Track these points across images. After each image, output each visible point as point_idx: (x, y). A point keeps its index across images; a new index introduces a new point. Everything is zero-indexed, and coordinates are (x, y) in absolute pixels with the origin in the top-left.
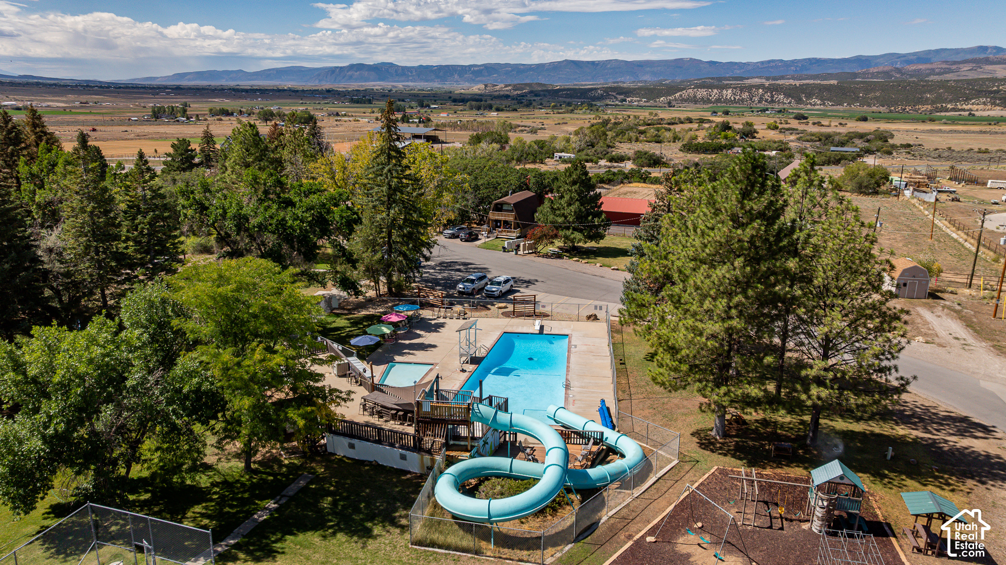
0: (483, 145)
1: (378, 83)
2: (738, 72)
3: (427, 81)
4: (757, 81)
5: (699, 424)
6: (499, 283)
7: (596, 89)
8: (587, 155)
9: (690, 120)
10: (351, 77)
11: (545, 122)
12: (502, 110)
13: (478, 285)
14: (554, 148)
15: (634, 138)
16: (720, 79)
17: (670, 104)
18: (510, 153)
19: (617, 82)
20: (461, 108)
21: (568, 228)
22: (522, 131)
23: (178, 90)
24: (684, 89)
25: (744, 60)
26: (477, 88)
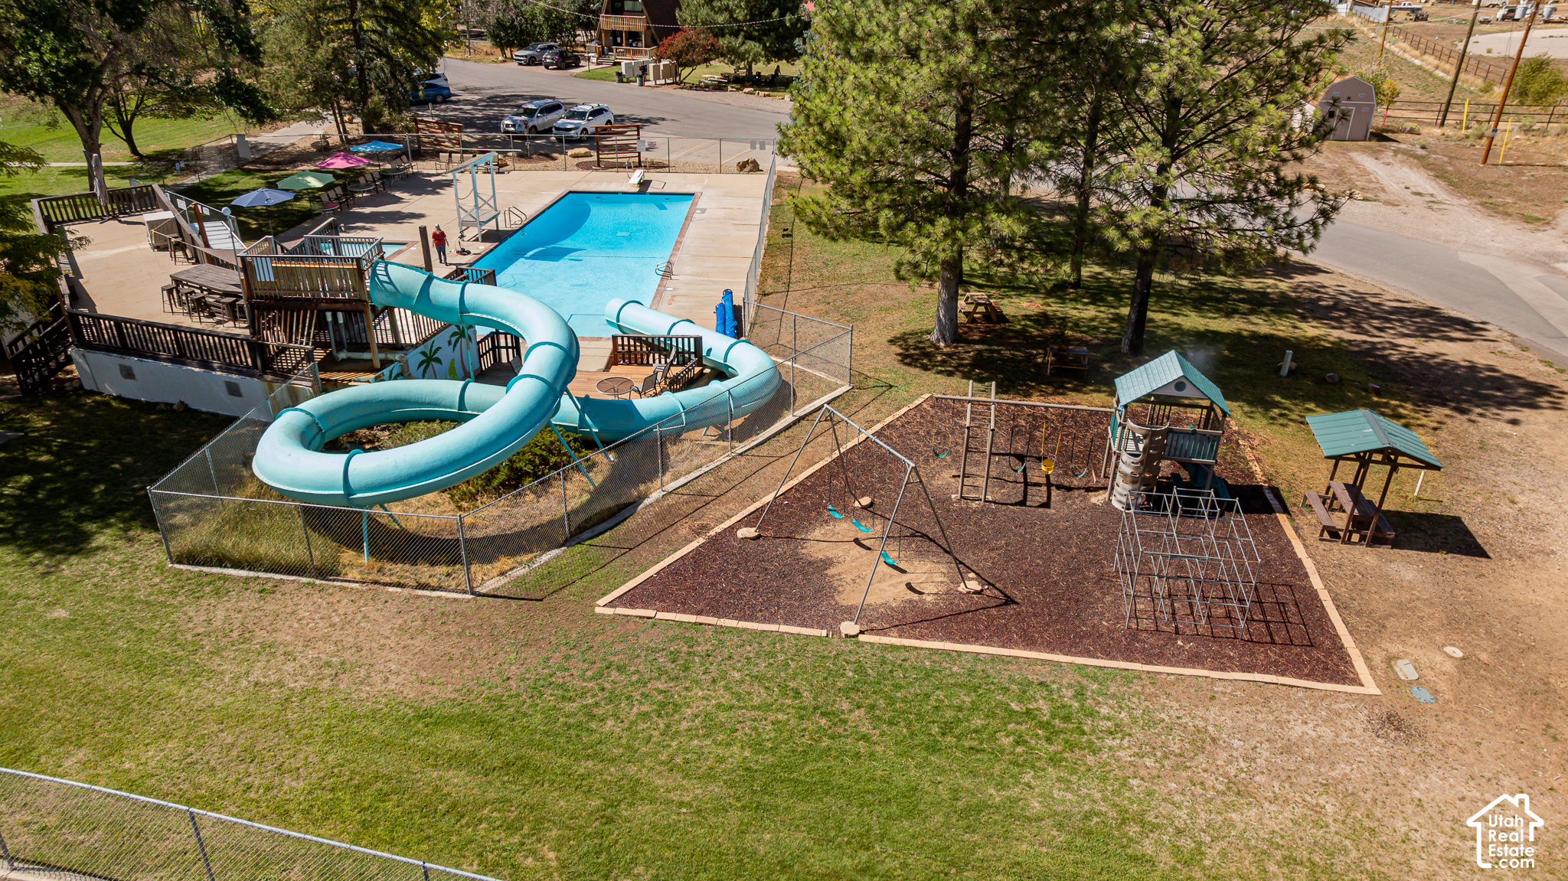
5: (908, 323)
6: (581, 115)
13: (541, 121)
21: (735, 33)
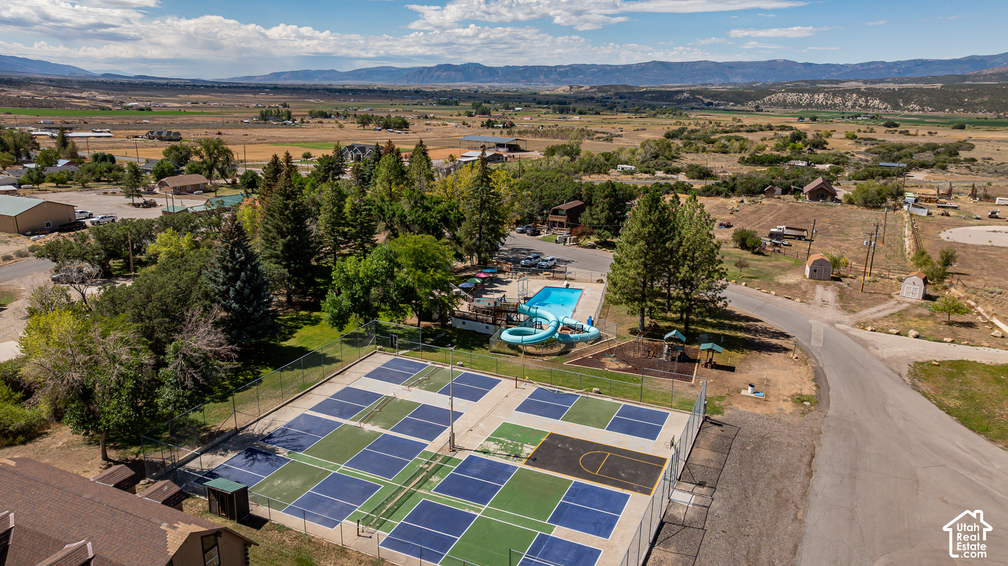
0: (556, 157)
1: (465, 83)
2: (834, 75)
3: (513, 81)
4: (853, 85)
5: (631, 325)
6: (547, 261)
7: (682, 92)
8: (648, 167)
9: (770, 128)
10: (438, 78)
11: (625, 127)
12: (585, 114)
13: (533, 261)
14: (619, 160)
15: (701, 149)
16: (813, 82)
17: (758, 109)
18: (578, 164)
19: (706, 85)
20: (544, 111)
21: (600, 228)
22: (599, 138)
23: (276, 89)
24: (774, 93)
25: (842, 62)
26: (562, 89)
